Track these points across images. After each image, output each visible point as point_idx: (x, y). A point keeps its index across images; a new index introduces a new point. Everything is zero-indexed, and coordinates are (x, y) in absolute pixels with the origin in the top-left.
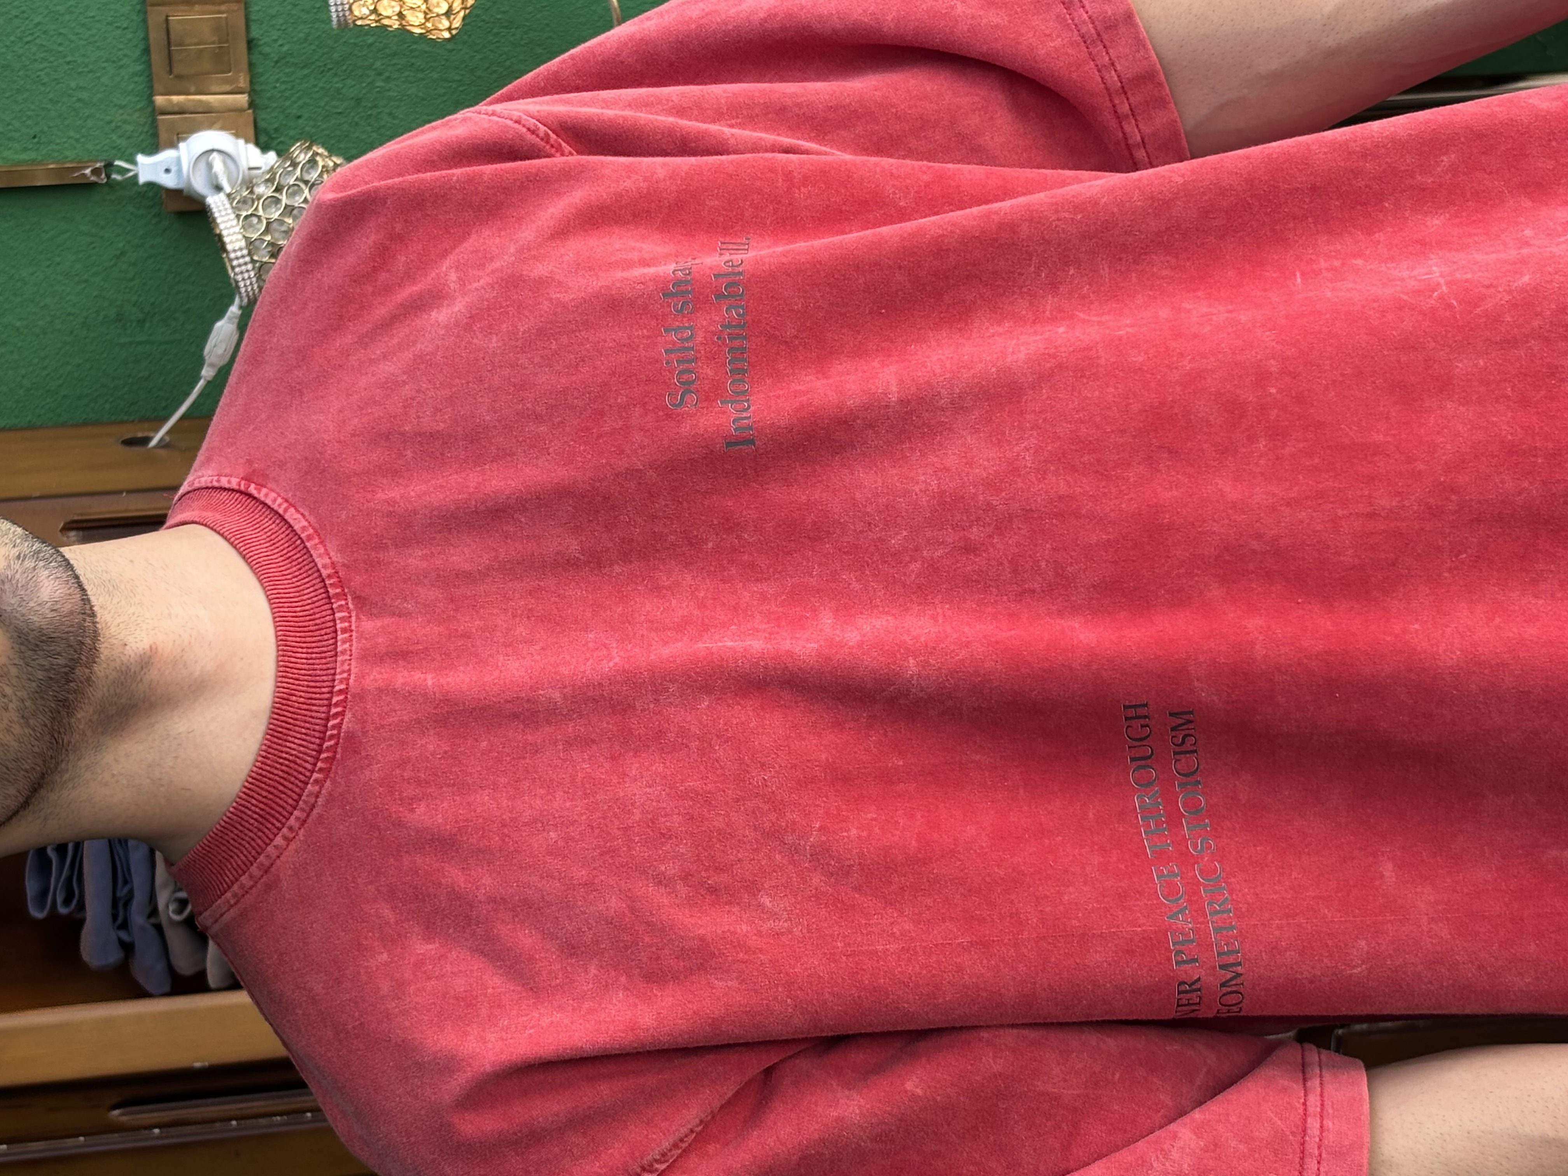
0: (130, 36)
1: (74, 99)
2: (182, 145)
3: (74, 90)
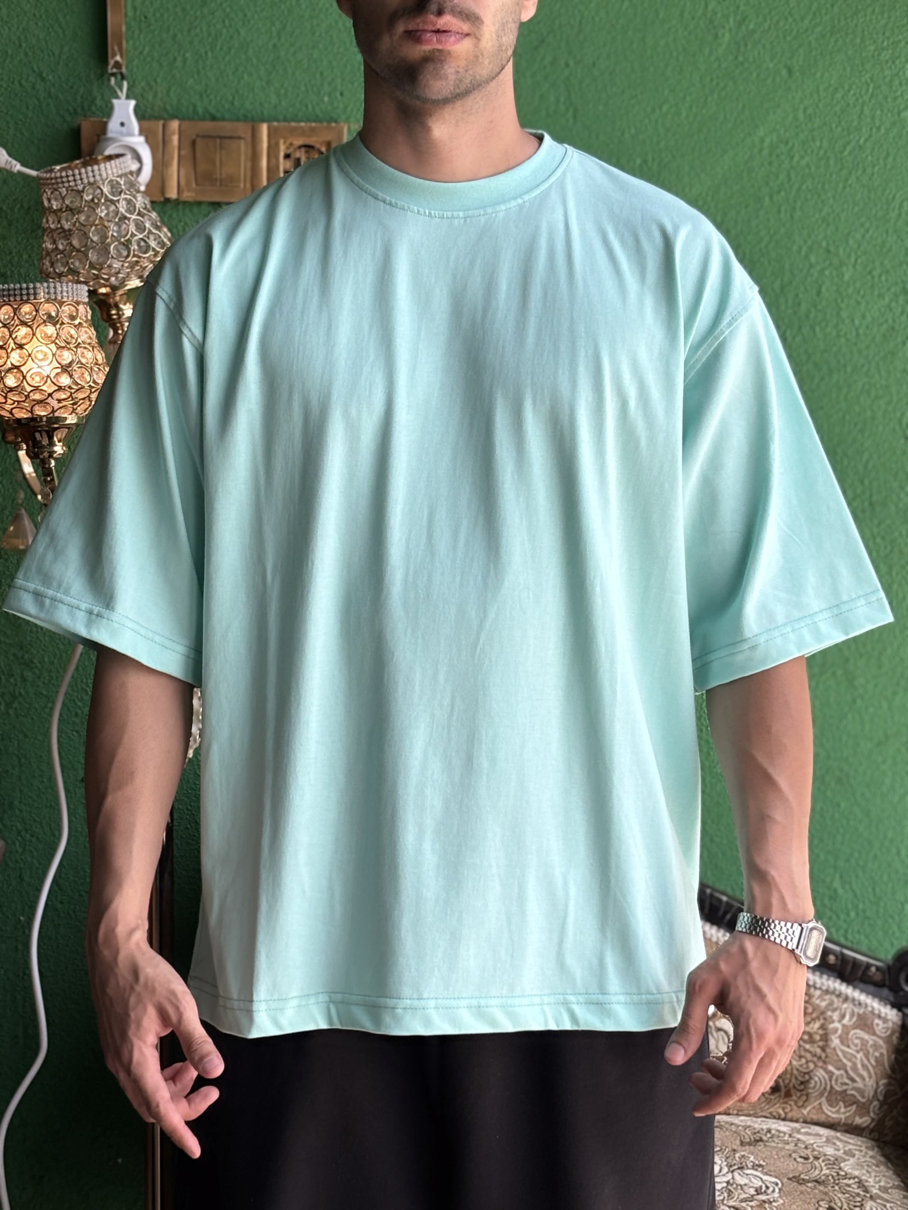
0: (227, 106)
1: (176, 54)
2: (142, 139)
3: (184, 55)
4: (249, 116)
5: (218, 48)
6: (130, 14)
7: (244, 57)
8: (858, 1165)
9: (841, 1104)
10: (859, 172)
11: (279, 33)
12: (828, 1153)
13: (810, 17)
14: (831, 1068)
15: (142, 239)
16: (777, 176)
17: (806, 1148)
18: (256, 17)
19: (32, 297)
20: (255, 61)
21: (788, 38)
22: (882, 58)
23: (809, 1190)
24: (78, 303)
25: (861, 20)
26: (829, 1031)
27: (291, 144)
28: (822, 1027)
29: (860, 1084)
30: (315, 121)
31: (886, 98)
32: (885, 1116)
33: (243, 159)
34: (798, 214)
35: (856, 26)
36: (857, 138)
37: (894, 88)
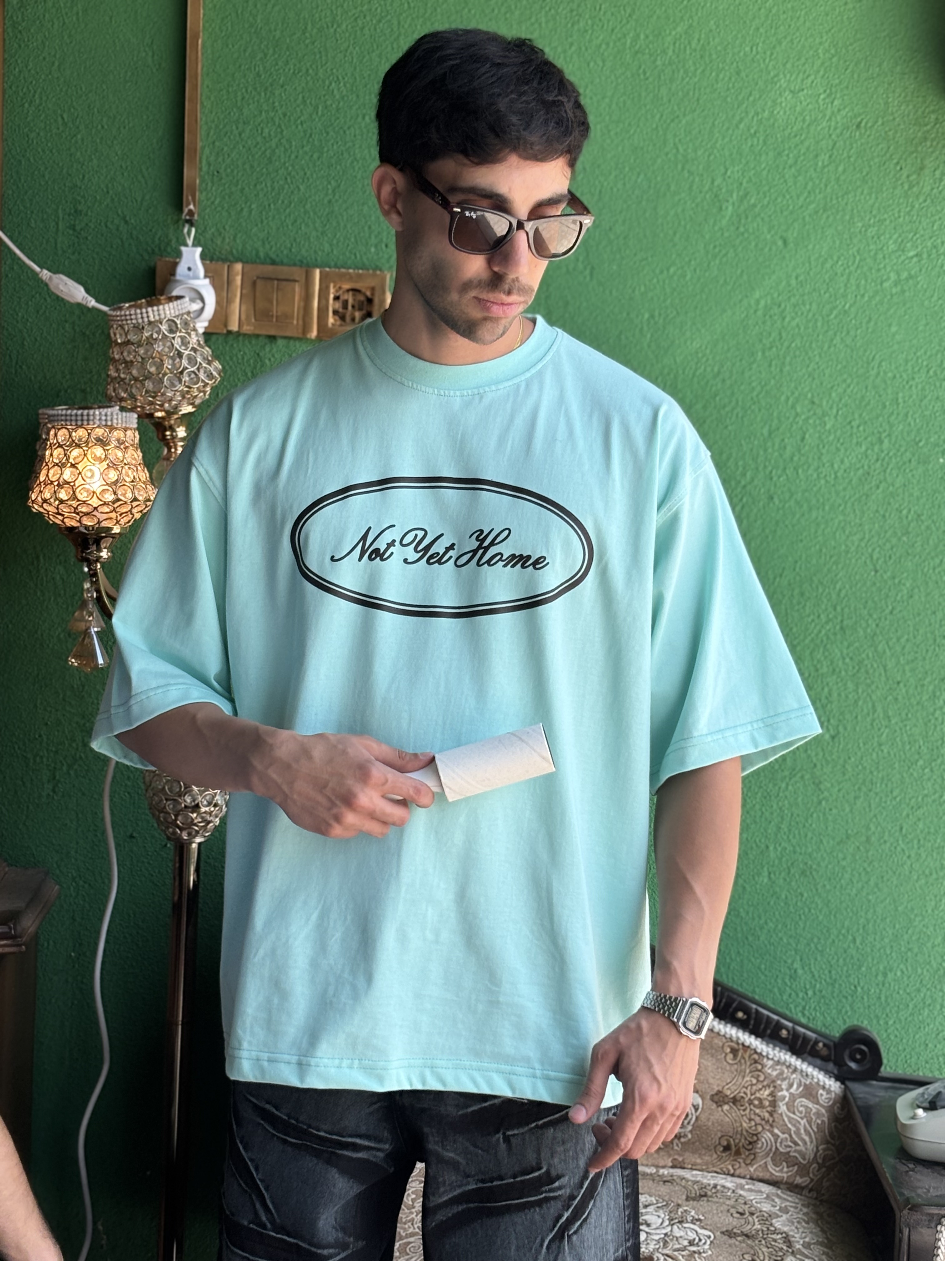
0: (285, 252)
1: (243, 205)
2: (206, 282)
4: (305, 261)
5: (280, 202)
6: (205, 169)
7: (302, 210)
8: (789, 1221)
9: (784, 1164)
10: (844, 334)
11: (333, 191)
12: (764, 1209)
13: (806, 194)
14: (776, 1131)
15: (193, 372)
16: (770, 334)
17: (745, 1203)
18: (315, 176)
19: (85, 423)
20: (312, 214)
21: (785, 213)
22: (869, 234)
23: (737, 1243)
24: (125, 429)
25: (851, 200)
26: (777, 1098)
27: (340, 288)
28: (772, 1094)
29: (802, 1148)
30: (362, 269)
31: (871, 269)
32: (823, 1178)
33: (297, 298)
34: (787, 368)
35: (846, 204)
36: (843, 303)
37: (878, 261)
